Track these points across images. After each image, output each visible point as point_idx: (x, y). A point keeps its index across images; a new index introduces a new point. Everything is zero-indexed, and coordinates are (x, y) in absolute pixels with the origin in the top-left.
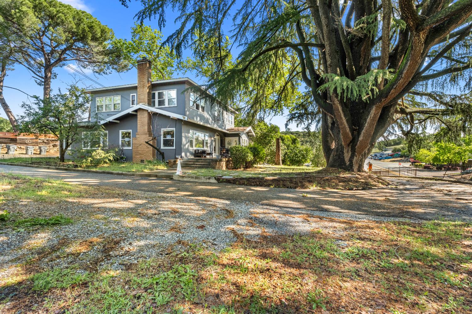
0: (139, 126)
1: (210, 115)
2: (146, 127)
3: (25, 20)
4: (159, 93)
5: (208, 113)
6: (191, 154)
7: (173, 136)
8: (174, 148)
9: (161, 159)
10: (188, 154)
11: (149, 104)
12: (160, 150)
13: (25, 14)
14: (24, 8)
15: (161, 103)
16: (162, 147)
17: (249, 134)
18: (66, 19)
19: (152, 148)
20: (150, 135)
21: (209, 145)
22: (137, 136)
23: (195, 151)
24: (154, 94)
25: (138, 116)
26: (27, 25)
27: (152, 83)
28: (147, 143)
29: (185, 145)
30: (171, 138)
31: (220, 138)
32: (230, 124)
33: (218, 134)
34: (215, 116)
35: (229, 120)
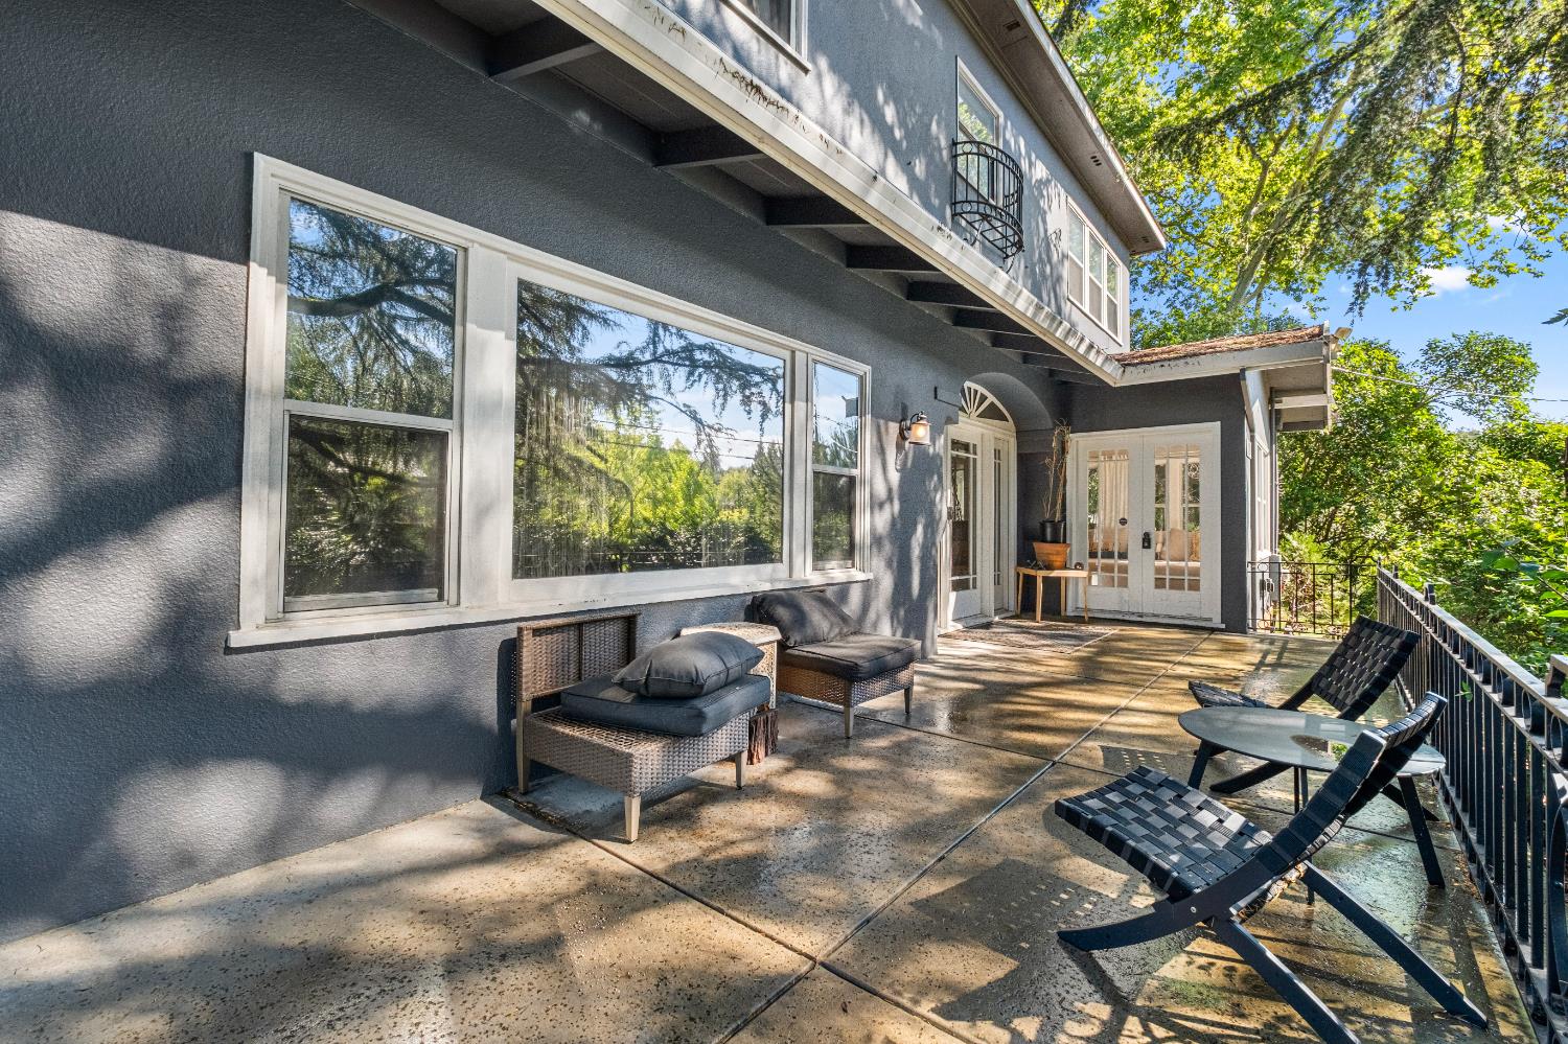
17: (1288, 402)
21: (868, 523)
31: (1013, 442)
32: (1105, 325)
33: (991, 398)
34: (961, 186)
35: (1096, 290)
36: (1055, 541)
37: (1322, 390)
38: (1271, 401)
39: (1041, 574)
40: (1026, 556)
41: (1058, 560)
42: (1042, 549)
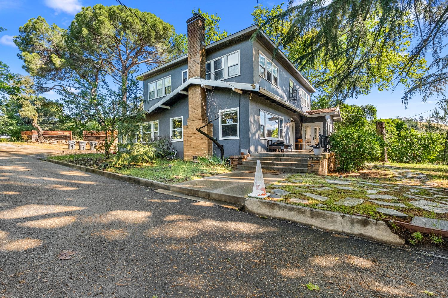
0: (190, 109)
1: (285, 92)
2: (199, 110)
3: (102, 29)
4: (216, 62)
5: (282, 89)
6: (263, 146)
7: (235, 120)
8: (238, 137)
9: (220, 154)
10: (259, 148)
11: (202, 77)
12: (218, 142)
13: (102, 22)
14: (101, 18)
15: (218, 75)
16: (221, 138)
17: (335, 118)
18: (133, 21)
19: (206, 139)
20: (204, 120)
21: (284, 134)
22: (189, 124)
23: (268, 142)
24: (209, 64)
25: (189, 96)
26: (104, 32)
27: (207, 48)
28: (198, 130)
29: (254, 134)
30: (232, 124)
31: (294, 125)
32: (307, 106)
33: (292, 119)
34: (290, 94)
35: (305, 101)
36: (301, 139)
37: (339, 116)
38: (332, 118)
39: (299, 143)
40: (297, 141)
41: (301, 141)
42: (299, 140)
